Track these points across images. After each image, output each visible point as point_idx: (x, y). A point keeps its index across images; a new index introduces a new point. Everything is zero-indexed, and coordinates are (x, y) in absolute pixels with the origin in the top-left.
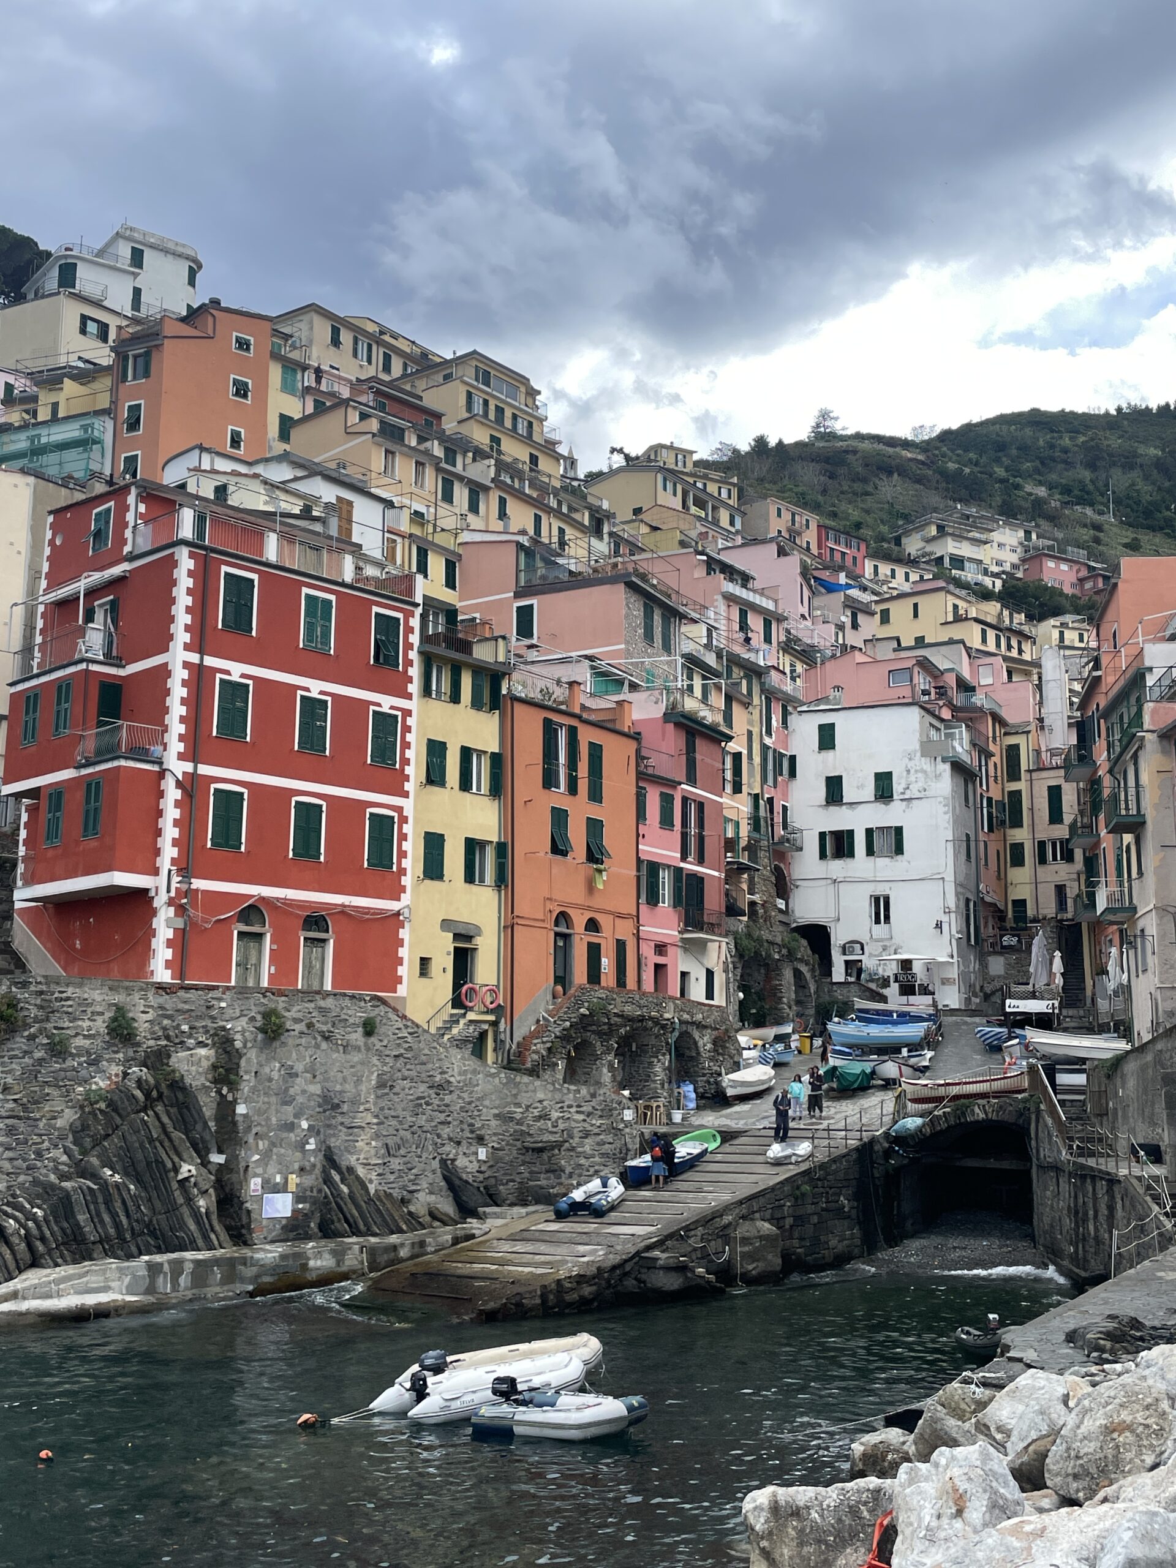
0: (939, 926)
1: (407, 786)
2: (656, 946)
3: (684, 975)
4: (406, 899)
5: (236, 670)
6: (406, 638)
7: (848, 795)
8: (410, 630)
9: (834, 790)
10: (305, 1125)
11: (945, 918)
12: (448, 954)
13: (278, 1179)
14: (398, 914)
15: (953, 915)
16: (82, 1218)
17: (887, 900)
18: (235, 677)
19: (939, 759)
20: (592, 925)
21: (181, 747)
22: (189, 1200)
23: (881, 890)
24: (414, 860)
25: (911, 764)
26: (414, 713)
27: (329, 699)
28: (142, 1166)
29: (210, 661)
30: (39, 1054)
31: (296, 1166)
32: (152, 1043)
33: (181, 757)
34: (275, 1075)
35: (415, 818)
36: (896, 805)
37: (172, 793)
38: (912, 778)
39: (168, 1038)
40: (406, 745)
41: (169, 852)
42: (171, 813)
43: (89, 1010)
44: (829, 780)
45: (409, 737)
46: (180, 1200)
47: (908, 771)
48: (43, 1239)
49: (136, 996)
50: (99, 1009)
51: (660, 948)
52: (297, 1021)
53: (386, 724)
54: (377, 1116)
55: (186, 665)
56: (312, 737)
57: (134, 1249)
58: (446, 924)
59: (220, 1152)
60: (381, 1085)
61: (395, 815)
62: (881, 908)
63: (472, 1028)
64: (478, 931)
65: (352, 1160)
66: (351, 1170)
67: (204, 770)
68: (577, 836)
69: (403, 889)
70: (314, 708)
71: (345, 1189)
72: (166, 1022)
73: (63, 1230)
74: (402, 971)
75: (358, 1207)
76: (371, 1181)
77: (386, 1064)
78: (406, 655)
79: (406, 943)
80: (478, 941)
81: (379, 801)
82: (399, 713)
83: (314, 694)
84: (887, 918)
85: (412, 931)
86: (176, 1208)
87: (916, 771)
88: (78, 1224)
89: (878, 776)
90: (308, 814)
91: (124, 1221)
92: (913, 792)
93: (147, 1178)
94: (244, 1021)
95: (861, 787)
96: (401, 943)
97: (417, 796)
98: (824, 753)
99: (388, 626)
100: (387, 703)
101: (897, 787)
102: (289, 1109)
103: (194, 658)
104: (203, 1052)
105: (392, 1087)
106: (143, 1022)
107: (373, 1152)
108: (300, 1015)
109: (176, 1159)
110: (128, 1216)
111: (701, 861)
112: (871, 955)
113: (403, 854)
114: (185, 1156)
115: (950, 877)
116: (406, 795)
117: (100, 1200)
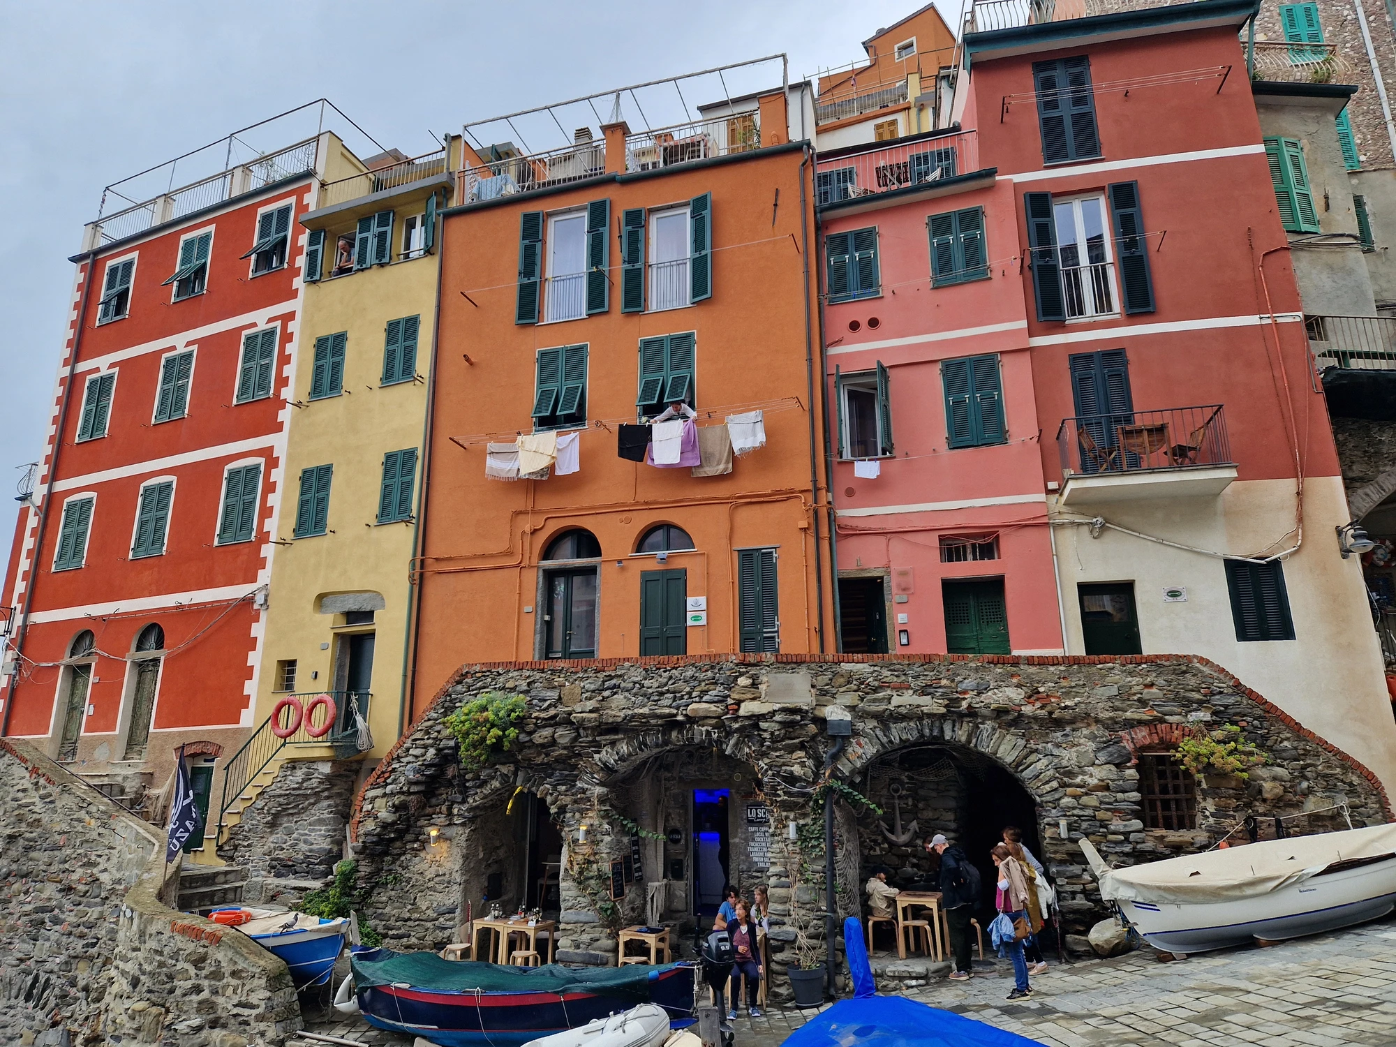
1: (280, 416)
2: (950, 540)
4: (264, 576)
5: (105, 364)
6: (297, 222)
8: (303, 210)
12: (322, 646)
14: (251, 600)
18: (102, 371)
21: (45, 469)
24: (283, 516)
26: (298, 316)
27: (196, 347)
29: (82, 366)
33: (44, 480)
35: (291, 458)
37: (31, 522)
40: (286, 360)
41: (18, 588)
42: (26, 544)
45: (287, 348)
51: (968, 543)
53: (262, 345)
55: (61, 381)
56: (171, 404)
58: (322, 601)
61: (261, 461)
64: (380, 600)
67: (61, 486)
69: (262, 563)
70: (176, 367)
74: (250, 688)
78: (294, 244)
79: (260, 643)
80: (375, 617)
81: (244, 450)
82: (278, 324)
83: (178, 349)
85: (270, 621)
90: (156, 499)
96: (255, 644)
97: (294, 424)
99: (276, 222)
100: (260, 319)
103: (70, 370)
113: (267, 512)
116: (280, 428)
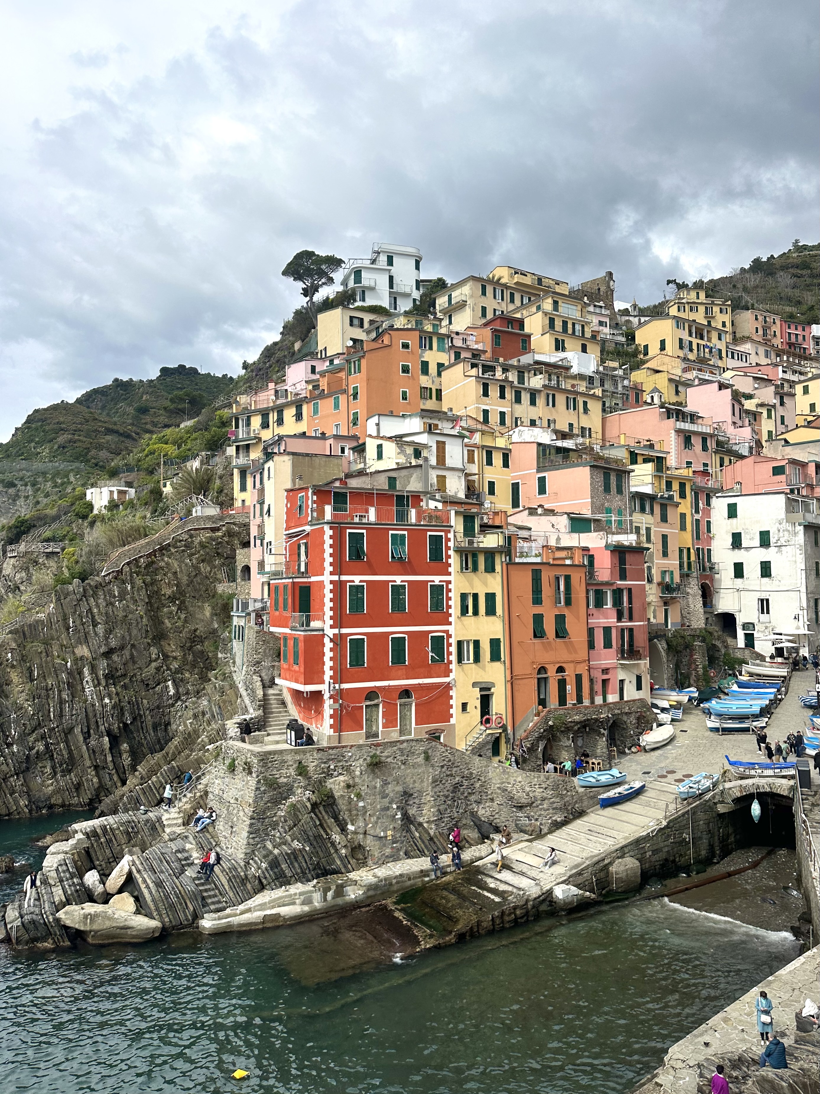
0: (796, 618)
1: (451, 619)
2: (603, 670)
3: (622, 681)
4: (452, 675)
5: (357, 579)
6: (446, 544)
7: (744, 544)
8: (448, 540)
9: (737, 541)
10: (395, 806)
11: (801, 613)
12: (478, 699)
13: (382, 834)
14: (449, 683)
15: (805, 611)
16: (284, 866)
17: (767, 600)
18: (357, 583)
19: (797, 524)
20: (561, 670)
21: (331, 622)
22: (336, 850)
23: (764, 596)
24: (456, 655)
25: (780, 527)
26: (453, 582)
27: (406, 584)
28: (311, 838)
29: (344, 578)
30: (262, 789)
31: (391, 827)
32: (316, 776)
33: (332, 627)
34: (378, 785)
35: (456, 635)
36: (772, 550)
37: (328, 645)
38: (781, 534)
39: (323, 772)
40: (450, 599)
41: (328, 673)
42: (328, 654)
43: (286, 765)
44: (734, 534)
45: (450, 595)
46: (332, 851)
47: (779, 531)
48: (265, 878)
49: (308, 754)
50: (291, 763)
51: (605, 671)
52: (387, 757)
53: (438, 591)
54: (433, 797)
55: (331, 582)
56: (398, 605)
57: (309, 876)
58: (474, 685)
59: (353, 825)
60: (434, 782)
61: (445, 635)
62: (764, 605)
63: (490, 737)
64: (493, 685)
65: (421, 820)
66: (420, 824)
67: (344, 631)
68: (549, 626)
69: (451, 671)
70: (398, 590)
71: (417, 835)
72: (323, 765)
73: (275, 873)
74: (452, 711)
75: (423, 842)
76: (431, 829)
77: (436, 771)
78: (446, 552)
79: (454, 697)
80: (492, 690)
81: (436, 629)
82: (444, 584)
83: (398, 583)
84: (768, 612)
85: (457, 690)
86: (330, 855)
87: (784, 531)
88: (282, 869)
89: (762, 533)
90: (398, 643)
91: (304, 864)
92: (782, 541)
93: (315, 843)
94: (361, 761)
95: (752, 539)
96: (451, 697)
97: (456, 623)
98: (731, 520)
99: (437, 541)
100: (437, 579)
101: (773, 540)
102: (387, 800)
103: (336, 578)
104: (341, 778)
105: (441, 781)
106: (311, 767)
107: (431, 814)
108: (389, 754)
109: (329, 832)
110: (306, 862)
111: (631, 619)
112: (758, 631)
113: (450, 653)
114: (334, 830)
115: (803, 589)
116: (450, 624)
117: (292, 857)
